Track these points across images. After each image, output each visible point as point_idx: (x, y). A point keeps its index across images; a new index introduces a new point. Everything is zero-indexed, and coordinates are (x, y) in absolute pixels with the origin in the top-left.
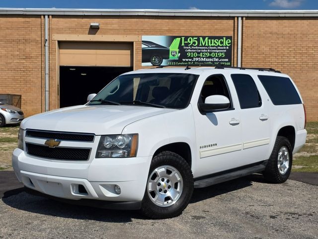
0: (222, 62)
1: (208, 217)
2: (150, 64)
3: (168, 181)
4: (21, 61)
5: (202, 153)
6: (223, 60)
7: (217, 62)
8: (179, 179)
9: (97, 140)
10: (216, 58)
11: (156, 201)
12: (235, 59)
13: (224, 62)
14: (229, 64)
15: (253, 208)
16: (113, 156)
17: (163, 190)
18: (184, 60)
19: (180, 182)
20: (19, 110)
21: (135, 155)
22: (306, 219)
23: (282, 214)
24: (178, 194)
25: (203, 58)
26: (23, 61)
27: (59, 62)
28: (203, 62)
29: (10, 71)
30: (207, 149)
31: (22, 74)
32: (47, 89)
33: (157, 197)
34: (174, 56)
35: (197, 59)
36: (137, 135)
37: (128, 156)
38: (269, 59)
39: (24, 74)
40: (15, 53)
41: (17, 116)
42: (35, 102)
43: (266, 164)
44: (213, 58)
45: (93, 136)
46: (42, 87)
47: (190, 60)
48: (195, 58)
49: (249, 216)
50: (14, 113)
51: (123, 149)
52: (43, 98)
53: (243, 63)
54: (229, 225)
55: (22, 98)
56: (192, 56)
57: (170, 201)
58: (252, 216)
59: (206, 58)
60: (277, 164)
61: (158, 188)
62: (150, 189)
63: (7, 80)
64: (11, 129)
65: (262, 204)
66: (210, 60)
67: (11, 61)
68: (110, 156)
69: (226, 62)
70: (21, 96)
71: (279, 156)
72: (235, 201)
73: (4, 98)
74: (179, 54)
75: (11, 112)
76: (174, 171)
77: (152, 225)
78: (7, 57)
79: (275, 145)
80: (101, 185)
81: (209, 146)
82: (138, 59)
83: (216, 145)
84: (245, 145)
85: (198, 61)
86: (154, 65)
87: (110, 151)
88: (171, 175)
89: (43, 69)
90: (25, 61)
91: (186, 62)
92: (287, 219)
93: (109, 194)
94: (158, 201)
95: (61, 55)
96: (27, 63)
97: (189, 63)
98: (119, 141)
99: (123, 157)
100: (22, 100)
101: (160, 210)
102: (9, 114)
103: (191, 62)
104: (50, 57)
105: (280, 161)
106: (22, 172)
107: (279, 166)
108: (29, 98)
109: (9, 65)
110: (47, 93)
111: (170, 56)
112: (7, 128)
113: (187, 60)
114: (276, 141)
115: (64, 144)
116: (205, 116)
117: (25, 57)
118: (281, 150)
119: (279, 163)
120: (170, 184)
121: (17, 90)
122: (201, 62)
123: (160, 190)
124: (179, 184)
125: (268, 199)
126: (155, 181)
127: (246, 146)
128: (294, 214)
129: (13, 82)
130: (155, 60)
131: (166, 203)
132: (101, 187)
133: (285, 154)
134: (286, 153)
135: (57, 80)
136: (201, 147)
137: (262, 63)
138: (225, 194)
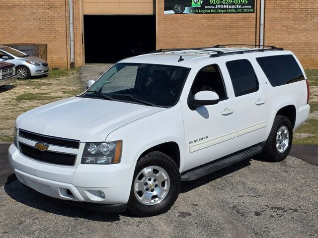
0: (245, 8)
1: (194, 214)
2: (172, 12)
3: (155, 181)
4: (46, 11)
5: (191, 148)
6: (246, 7)
7: (240, 9)
8: (166, 178)
9: (82, 146)
10: (239, 5)
11: (143, 200)
12: (258, 6)
13: (247, 8)
14: (252, 10)
15: (242, 199)
16: (98, 162)
17: (150, 189)
18: (206, 7)
19: (167, 180)
20: (44, 61)
21: (119, 162)
22: (290, 217)
23: (268, 209)
24: (165, 192)
25: (226, 5)
26: (48, 11)
27: (83, 11)
28: (226, 9)
29: (36, 21)
30: (196, 143)
31: (47, 23)
32: (72, 38)
33: (143, 196)
34: (196, 3)
35: (220, 6)
36: (121, 141)
37: (113, 162)
38: (292, 5)
39: (49, 23)
40: (39, 3)
41: (41, 68)
42: (61, 51)
43: (264, 145)
44: (236, 5)
45: (79, 143)
46: (67, 36)
47: (213, 7)
48: (218, 5)
49: (235, 212)
50: (39, 65)
51: (107, 155)
52: (68, 47)
53: (266, 10)
54: (211, 226)
55: (48, 47)
56: (215, 3)
57: (157, 199)
58: (238, 212)
59: (229, 5)
60: (276, 144)
61: (145, 187)
62: (136, 189)
63: (33, 29)
64: (36, 80)
65: (252, 194)
66: (233, 7)
67: (36, 11)
68: (94, 162)
69: (249, 9)
70: (47, 45)
71: (278, 136)
72: (228, 189)
73: (30, 48)
74: (202, 1)
75: (36, 64)
76: (161, 170)
77: (137, 226)
78: (32, 7)
79: (274, 125)
80: (86, 190)
81: (200, 140)
82: (161, 7)
83: (207, 137)
84: (238, 132)
85: (220, 9)
86: (176, 13)
87: (94, 158)
88: (157, 175)
89: (67, 18)
90: (49, 11)
91: (208, 9)
92: (271, 216)
93: (95, 199)
94: (145, 200)
95: (85, 4)
96: (51, 13)
97: (212, 11)
98: (104, 147)
99: (107, 163)
100: (48, 49)
101: (147, 209)
102: (33, 66)
103: (214, 9)
104: (74, 7)
105: (279, 140)
106: (16, 170)
107: (277, 145)
108: (55, 47)
109: (34, 15)
110: (72, 42)
111: (193, 3)
112: (32, 80)
113: (210, 7)
114: (274, 123)
115: (52, 148)
116: (195, 111)
117: (49, 7)
118: (280, 129)
119: (277, 142)
120: (157, 183)
121: (43, 39)
122: (224, 9)
123: (147, 189)
124: (166, 182)
125: (260, 186)
126: (142, 181)
127: (240, 133)
128: (280, 209)
129: (39, 31)
130: (177, 8)
131: (153, 201)
132: (86, 192)
133: (285, 133)
134: (286, 131)
135: (81, 29)
136: (190, 143)
137: (286, 10)
138: (219, 179)
